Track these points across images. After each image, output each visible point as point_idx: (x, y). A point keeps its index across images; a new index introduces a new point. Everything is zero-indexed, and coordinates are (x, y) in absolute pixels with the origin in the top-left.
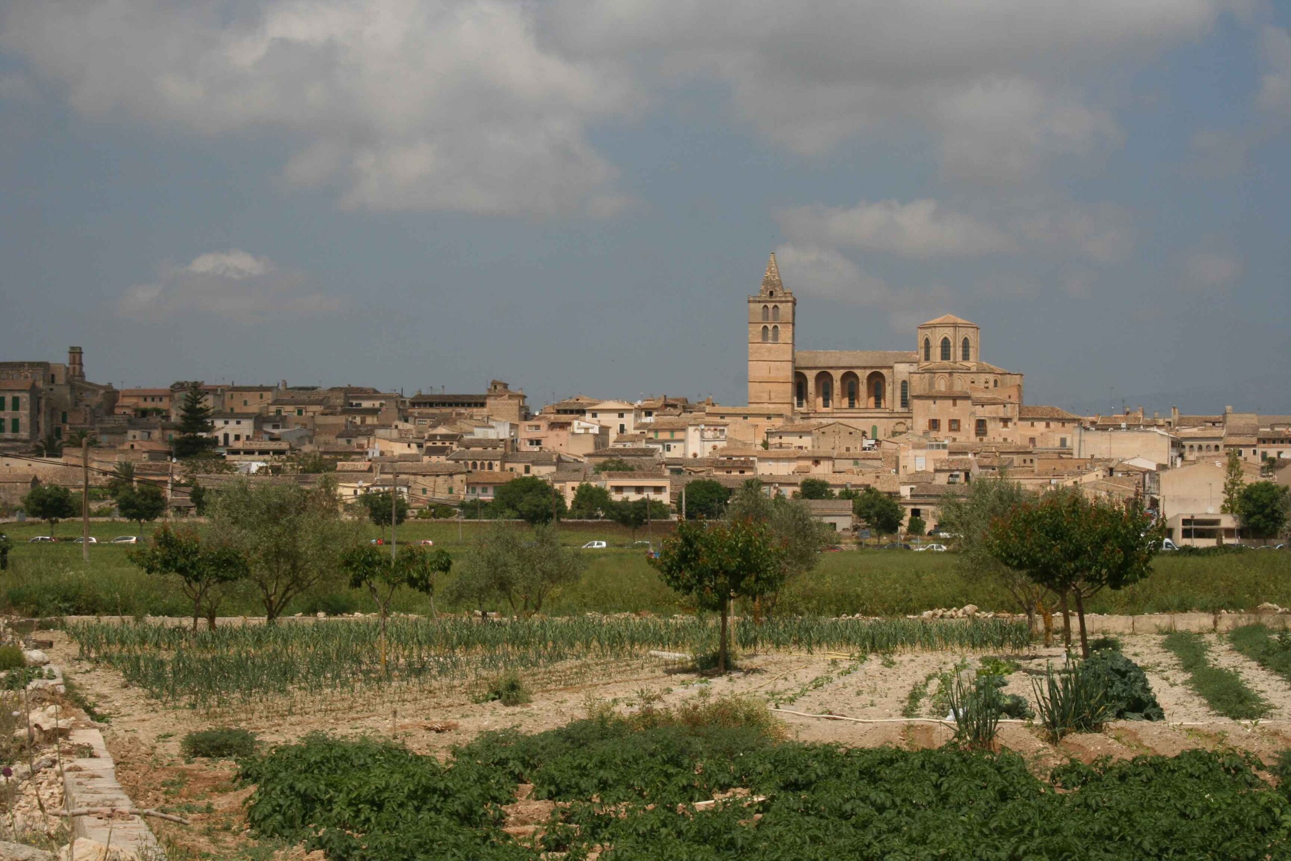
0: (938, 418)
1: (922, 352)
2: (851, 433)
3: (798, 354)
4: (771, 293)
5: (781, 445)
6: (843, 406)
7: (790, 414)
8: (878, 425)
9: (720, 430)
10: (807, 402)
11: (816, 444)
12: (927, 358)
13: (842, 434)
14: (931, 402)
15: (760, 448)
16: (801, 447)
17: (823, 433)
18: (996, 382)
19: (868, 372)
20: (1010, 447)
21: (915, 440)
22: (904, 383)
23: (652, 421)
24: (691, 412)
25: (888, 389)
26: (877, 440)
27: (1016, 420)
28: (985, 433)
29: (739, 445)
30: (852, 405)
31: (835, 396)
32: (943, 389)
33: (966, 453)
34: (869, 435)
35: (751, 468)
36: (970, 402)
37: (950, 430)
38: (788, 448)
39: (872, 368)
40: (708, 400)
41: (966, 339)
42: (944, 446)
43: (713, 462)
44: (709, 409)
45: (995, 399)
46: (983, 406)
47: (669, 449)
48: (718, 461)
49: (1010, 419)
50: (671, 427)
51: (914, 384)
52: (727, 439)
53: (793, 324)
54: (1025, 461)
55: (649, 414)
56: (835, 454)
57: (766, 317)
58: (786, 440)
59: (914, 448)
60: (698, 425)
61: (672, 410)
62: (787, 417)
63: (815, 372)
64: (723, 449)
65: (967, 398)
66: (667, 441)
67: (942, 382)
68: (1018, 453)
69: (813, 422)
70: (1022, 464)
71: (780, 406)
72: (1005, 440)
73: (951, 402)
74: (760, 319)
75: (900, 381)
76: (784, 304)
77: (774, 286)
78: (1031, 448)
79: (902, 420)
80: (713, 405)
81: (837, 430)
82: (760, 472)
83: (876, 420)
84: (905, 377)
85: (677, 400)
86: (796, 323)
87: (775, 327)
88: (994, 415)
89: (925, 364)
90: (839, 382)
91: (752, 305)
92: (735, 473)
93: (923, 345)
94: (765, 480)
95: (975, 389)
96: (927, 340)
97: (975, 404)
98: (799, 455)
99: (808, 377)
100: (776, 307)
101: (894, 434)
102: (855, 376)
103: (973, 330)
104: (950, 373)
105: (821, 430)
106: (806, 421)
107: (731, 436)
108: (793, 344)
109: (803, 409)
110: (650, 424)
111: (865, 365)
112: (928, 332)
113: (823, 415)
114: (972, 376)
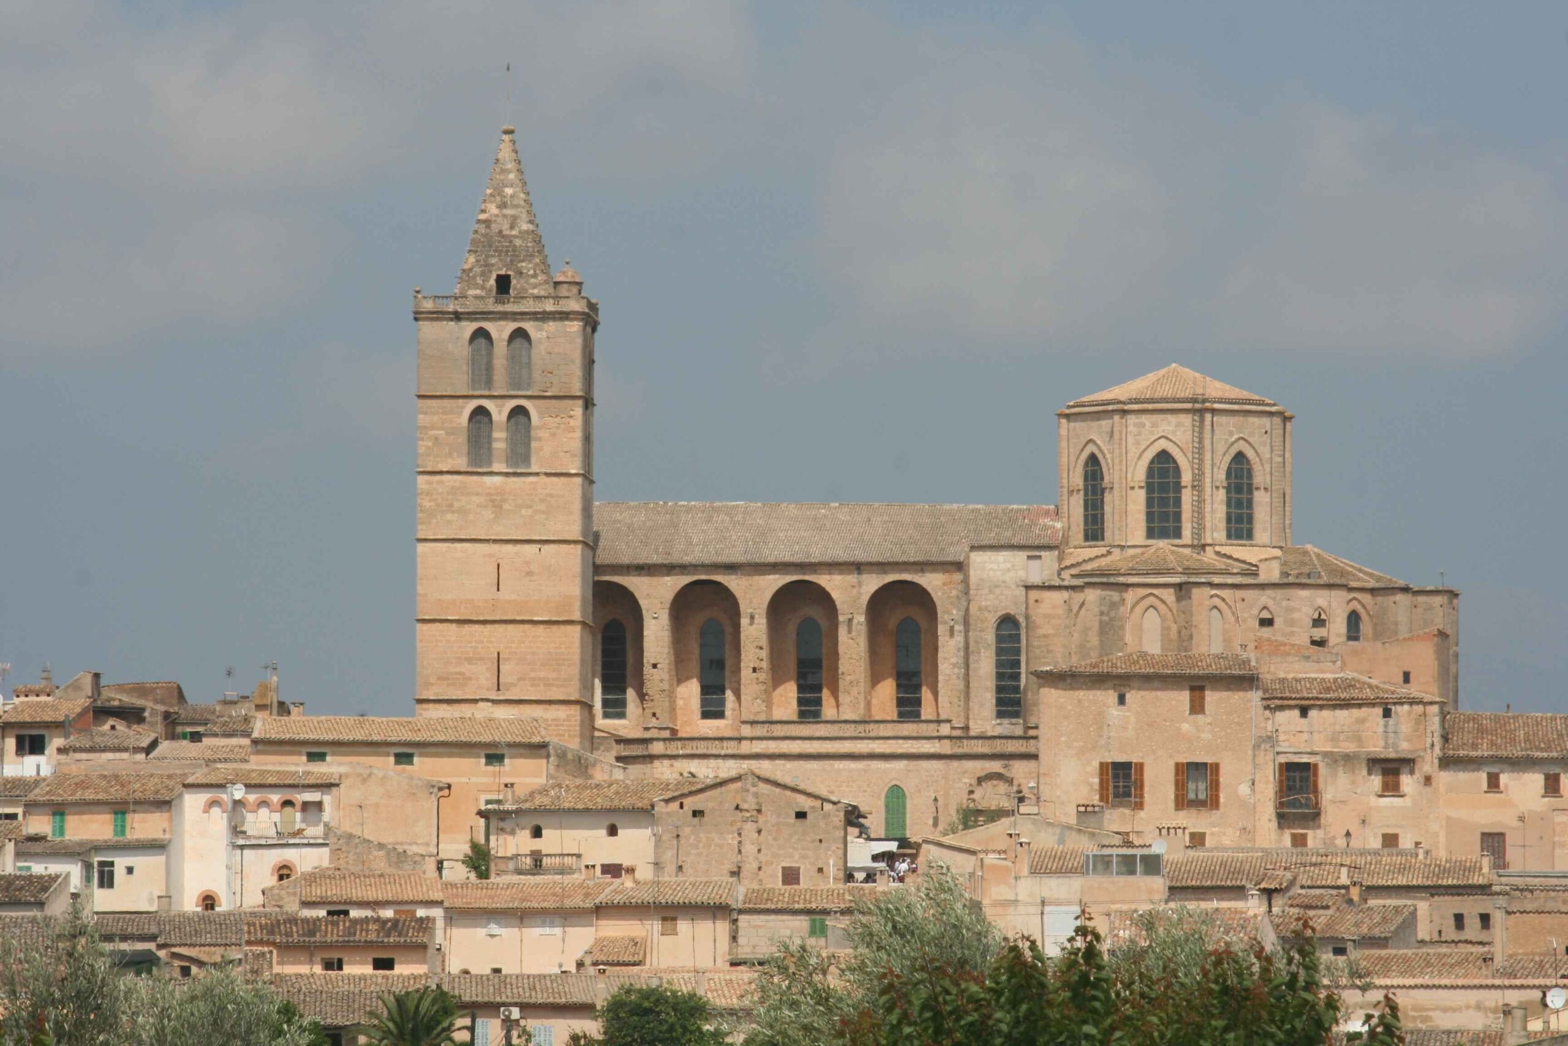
0: (1134, 759)
1: (1076, 508)
2: (801, 815)
3: (605, 515)
4: (503, 284)
5: (537, 858)
6: (777, 715)
7: (574, 744)
8: (909, 787)
9: (306, 806)
10: (642, 696)
11: (668, 856)
12: (1094, 530)
13: (768, 818)
14: (1110, 697)
15: (456, 872)
16: (613, 870)
17: (695, 813)
18: (1354, 619)
19: (872, 583)
20: (1402, 869)
21: (1046, 840)
22: (1008, 624)
23: (46, 771)
24: (196, 737)
25: (949, 650)
26: (904, 843)
27: (1428, 764)
28: (1313, 817)
29: (379, 863)
30: (809, 710)
31: (746, 673)
32: (1153, 646)
33: (1239, 891)
34: (876, 822)
35: (419, 949)
36: (1255, 697)
37: (1182, 802)
38: (562, 871)
39: (881, 567)
40: (265, 688)
41: (1240, 457)
42: (1152, 865)
43: (273, 927)
44: (263, 725)
45: (1350, 685)
46: (1304, 712)
47: (107, 880)
48: (293, 920)
49: (1407, 763)
50: (116, 793)
51: (1045, 629)
52: (328, 839)
53: (588, 403)
54: (1459, 920)
55: (32, 744)
56: (738, 895)
57: (482, 373)
58: (553, 841)
59: (1037, 870)
60: (221, 786)
61: (121, 726)
62: (562, 755)
63: (673, 584)
64: (312, 878)
65: (1246, 681)
66: (97, 848)
67: (1152, 622)
68: (1434, 890)
69: (665, 772)
70: (1451, 933)
71: (538, 711)
72: (1390, 840)
73: (1184, 697)
74: (460, 382)
75: (992, 620)
76: (552, 326)
77: (513, 254)
78: (1485, 873)
79: (996, 766)
80: (283, 709)
81: (750, 804)
82: (454, 966)
83: (901, 764)
84: (1010, 602)
85: (141, 690)
86: (597, 397)
87: (519, 412)
88: (1350, 747)
89: (1082, 553)
90: (762, 622)
91: (429, 330)
92: (358, 969)
93: (1078, 480)
94: (468, 995)
95: (1278, 649)
96: (1093, 460)
97: (1275, 703)
98: (601, 898)
99: (643, 603)
100: (520, 334)
101: (971, 817)
102: (823, 598)
103: (1266, 421)
104: (1179, 587)
105: (690, 803)
106: (635, 770)
107: (347, 827)
108: (587, 478)
109: (627, 726)
110: (37, 782)
111: (860, 556)
112: (1097, 431)
113: (702, 748)
114: (1265, 598)
